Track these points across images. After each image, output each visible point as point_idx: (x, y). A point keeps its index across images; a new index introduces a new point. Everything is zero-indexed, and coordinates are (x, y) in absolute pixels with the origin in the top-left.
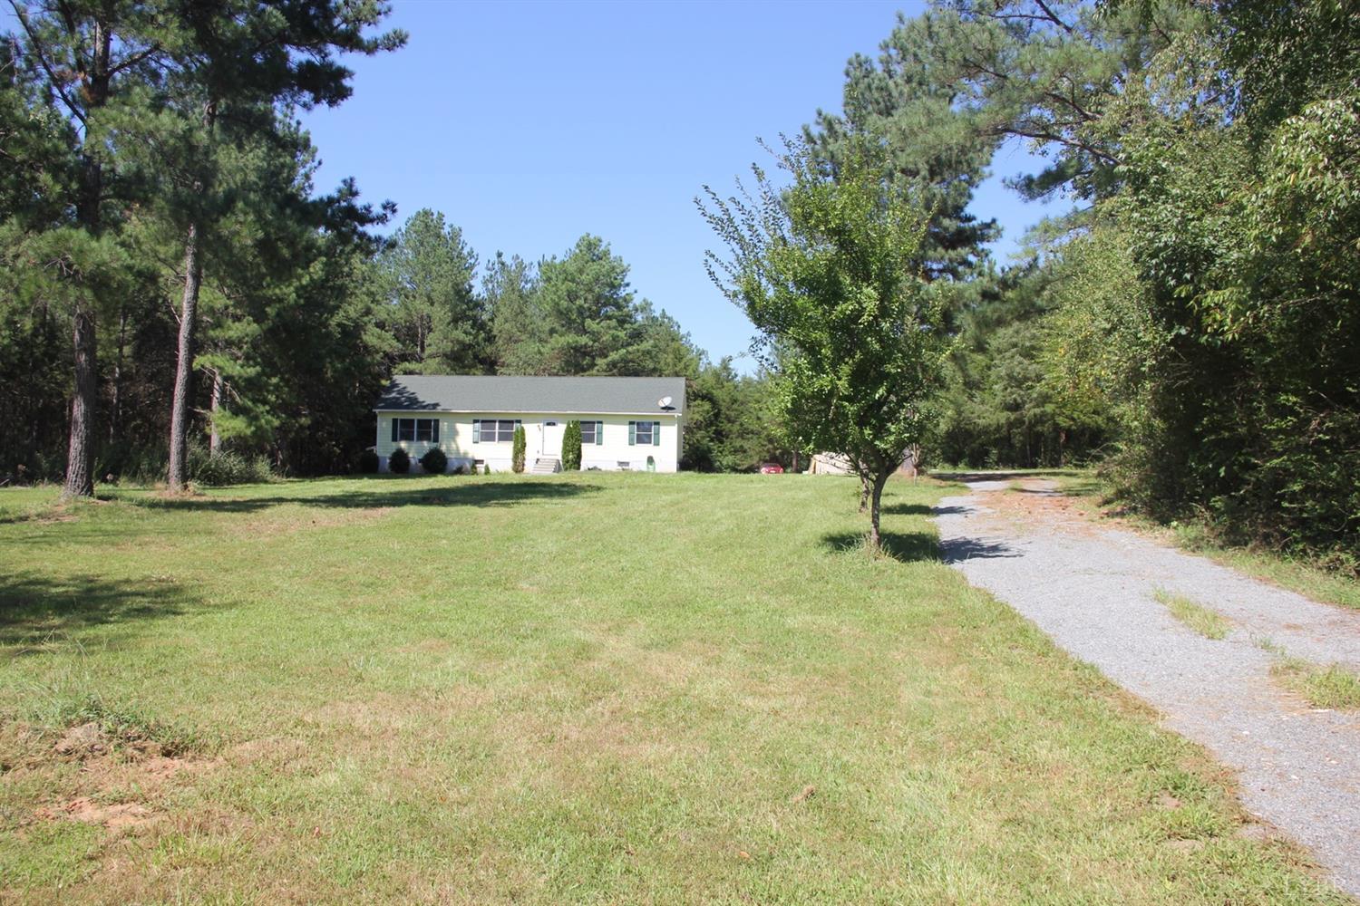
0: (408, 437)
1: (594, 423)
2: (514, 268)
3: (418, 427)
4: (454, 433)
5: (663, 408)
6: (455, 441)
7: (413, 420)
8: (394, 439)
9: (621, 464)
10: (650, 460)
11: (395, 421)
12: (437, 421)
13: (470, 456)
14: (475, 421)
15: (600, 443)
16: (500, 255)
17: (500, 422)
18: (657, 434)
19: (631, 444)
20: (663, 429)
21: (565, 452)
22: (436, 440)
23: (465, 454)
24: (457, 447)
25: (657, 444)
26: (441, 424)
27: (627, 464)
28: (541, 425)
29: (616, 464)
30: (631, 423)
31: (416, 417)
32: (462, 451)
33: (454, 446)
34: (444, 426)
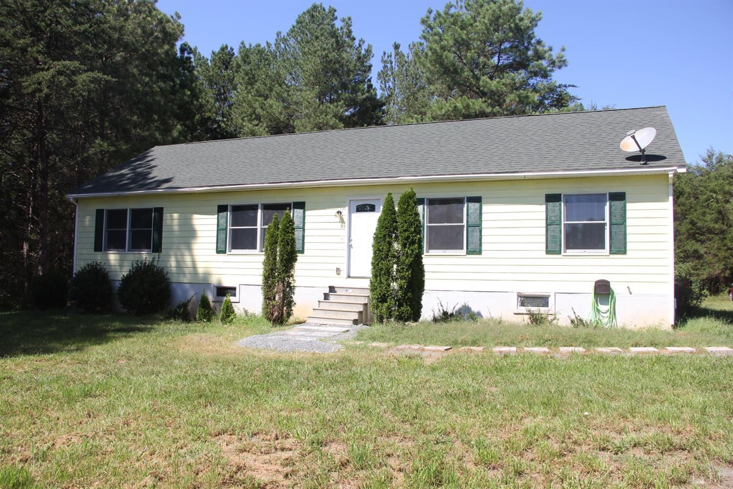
0: (117, 243)
1: (460, 201)
2: (411, 56)
3: (133, 225)
4: (189, 234)
5: (633, 158)
6: (190, 249)
7: (126, 211)
8: (98, 248)
9: (525, 300)
10: (603, 290)
11: (99, 213)
12: (160, 211)
13: (214, 280)
14: (222, 209)
15: (476, 250)
16: (397, 47)
17: (267, 207)
18: (620, 222)
19: (552, 249)
20: (634, 210)
21: (380, 271)
22: (157, 248)
23: (207, 275)
24: (193, 262)
25: (619, 248)
26: (166, 216)
27: (543, 300)
28: (345, 211)
29: (514, 299)
30: (552, 198)
31: (129, 206)
32: (201, 271)
33: (188, 259)
34: (173, 219)
